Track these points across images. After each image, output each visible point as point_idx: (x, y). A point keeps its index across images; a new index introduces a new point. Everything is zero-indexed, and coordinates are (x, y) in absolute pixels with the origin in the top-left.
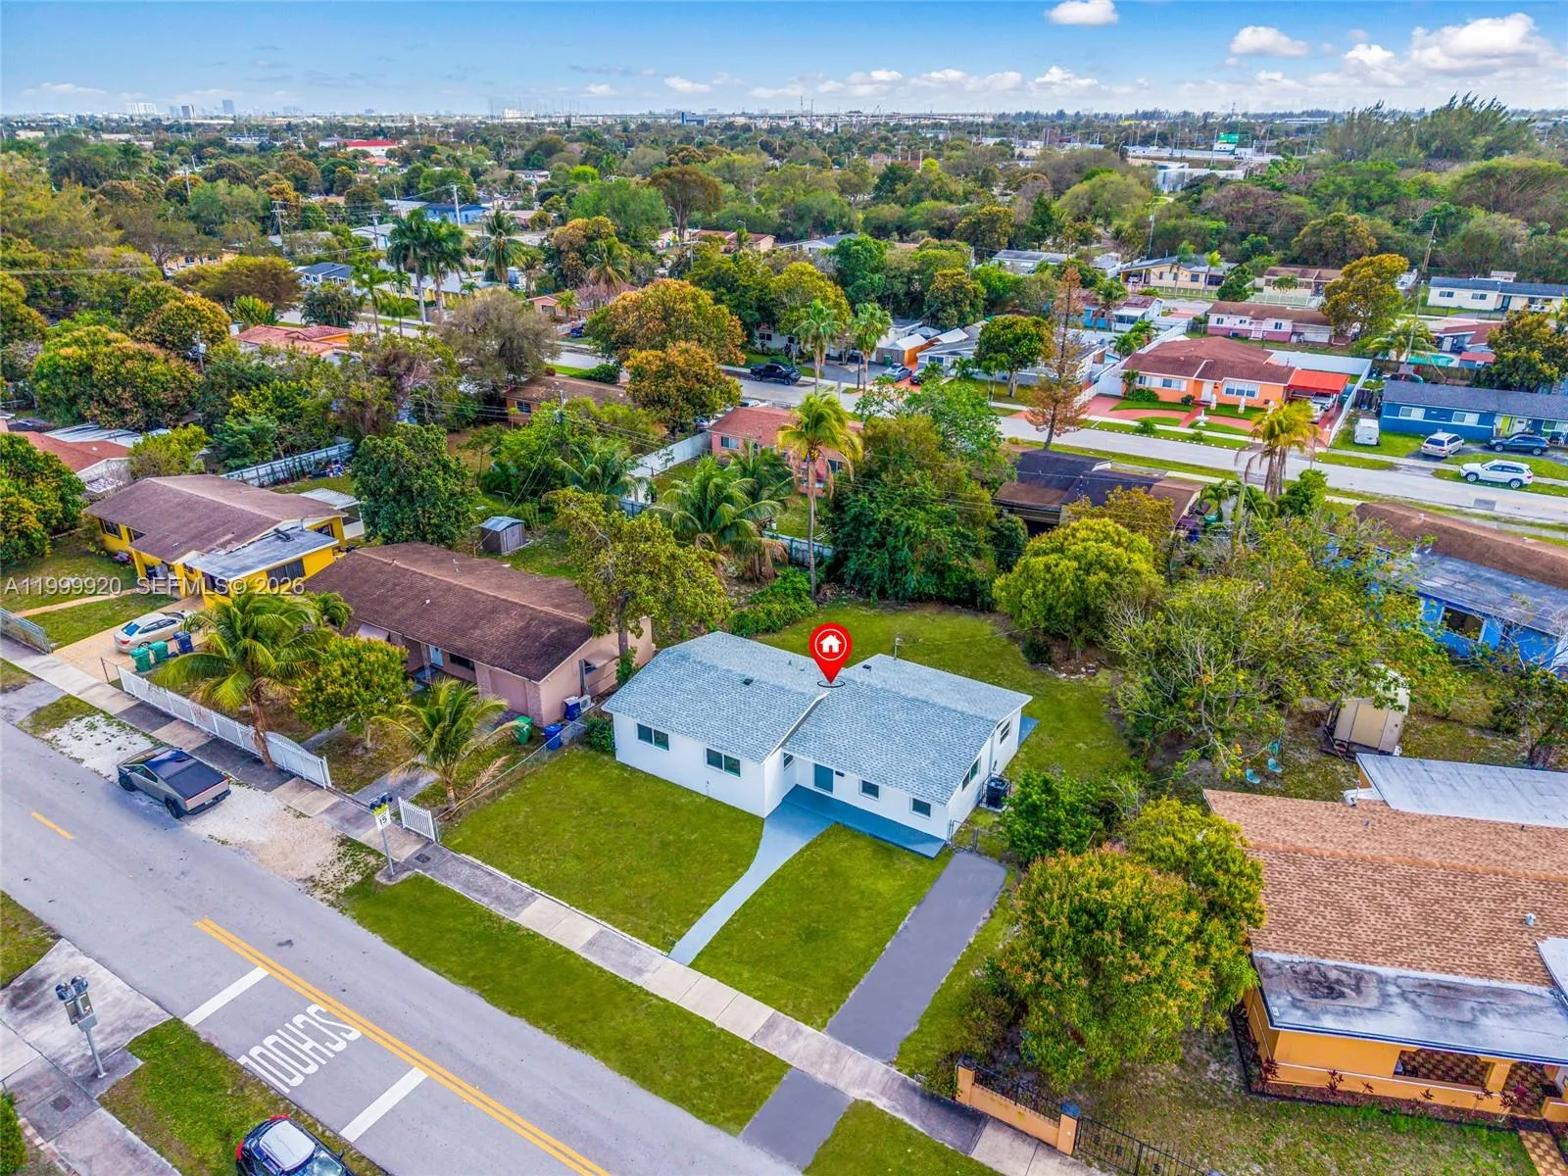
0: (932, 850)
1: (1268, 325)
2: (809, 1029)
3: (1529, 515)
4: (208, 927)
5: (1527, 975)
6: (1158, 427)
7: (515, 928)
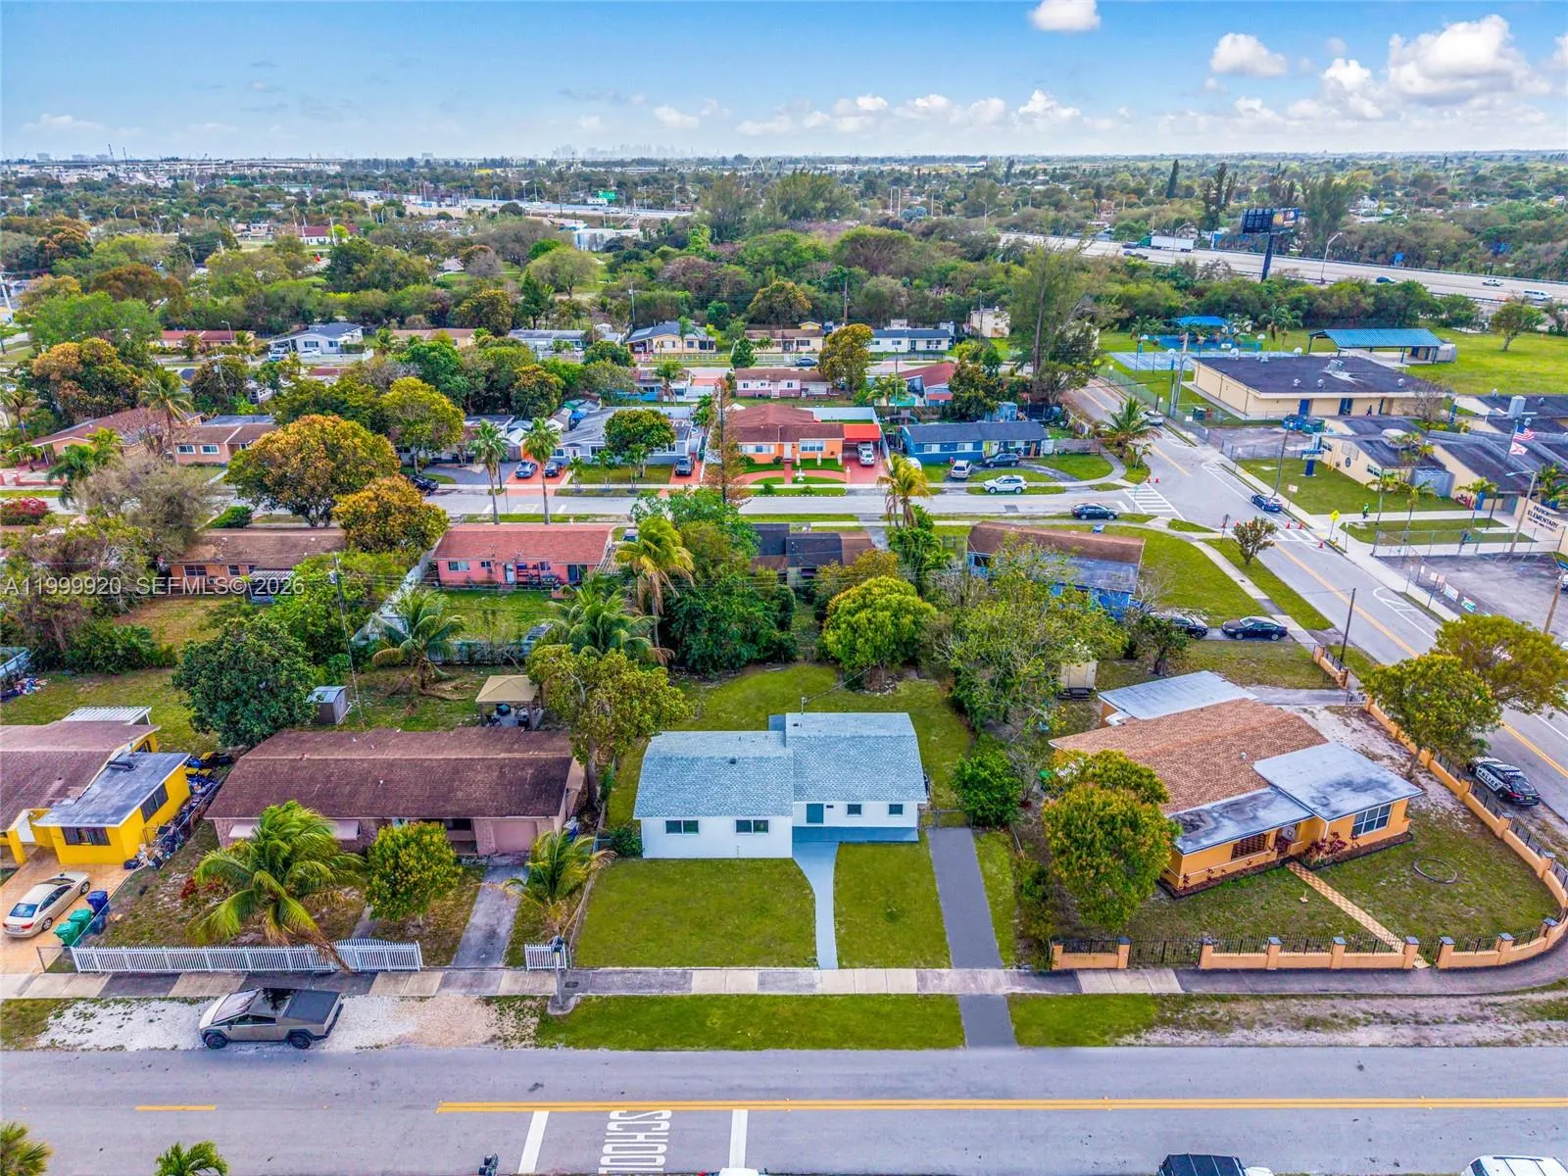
0: (914, 837)
1: (783, 386)
2: (944, 971)
3: (1039, 511)
4: (446, 1108)
5: (1258, 786)
6: (776, 486)
7: (693, 998)
